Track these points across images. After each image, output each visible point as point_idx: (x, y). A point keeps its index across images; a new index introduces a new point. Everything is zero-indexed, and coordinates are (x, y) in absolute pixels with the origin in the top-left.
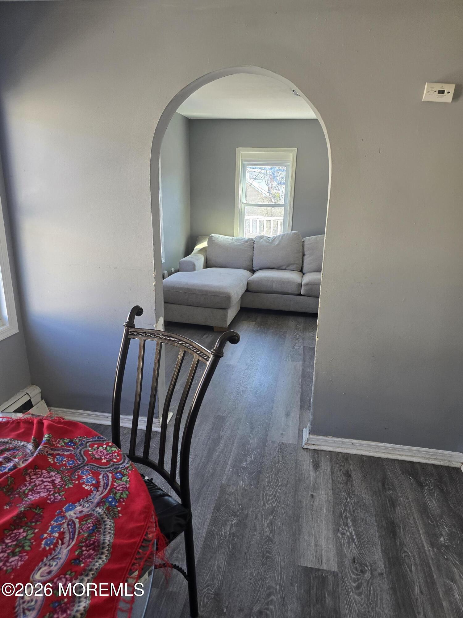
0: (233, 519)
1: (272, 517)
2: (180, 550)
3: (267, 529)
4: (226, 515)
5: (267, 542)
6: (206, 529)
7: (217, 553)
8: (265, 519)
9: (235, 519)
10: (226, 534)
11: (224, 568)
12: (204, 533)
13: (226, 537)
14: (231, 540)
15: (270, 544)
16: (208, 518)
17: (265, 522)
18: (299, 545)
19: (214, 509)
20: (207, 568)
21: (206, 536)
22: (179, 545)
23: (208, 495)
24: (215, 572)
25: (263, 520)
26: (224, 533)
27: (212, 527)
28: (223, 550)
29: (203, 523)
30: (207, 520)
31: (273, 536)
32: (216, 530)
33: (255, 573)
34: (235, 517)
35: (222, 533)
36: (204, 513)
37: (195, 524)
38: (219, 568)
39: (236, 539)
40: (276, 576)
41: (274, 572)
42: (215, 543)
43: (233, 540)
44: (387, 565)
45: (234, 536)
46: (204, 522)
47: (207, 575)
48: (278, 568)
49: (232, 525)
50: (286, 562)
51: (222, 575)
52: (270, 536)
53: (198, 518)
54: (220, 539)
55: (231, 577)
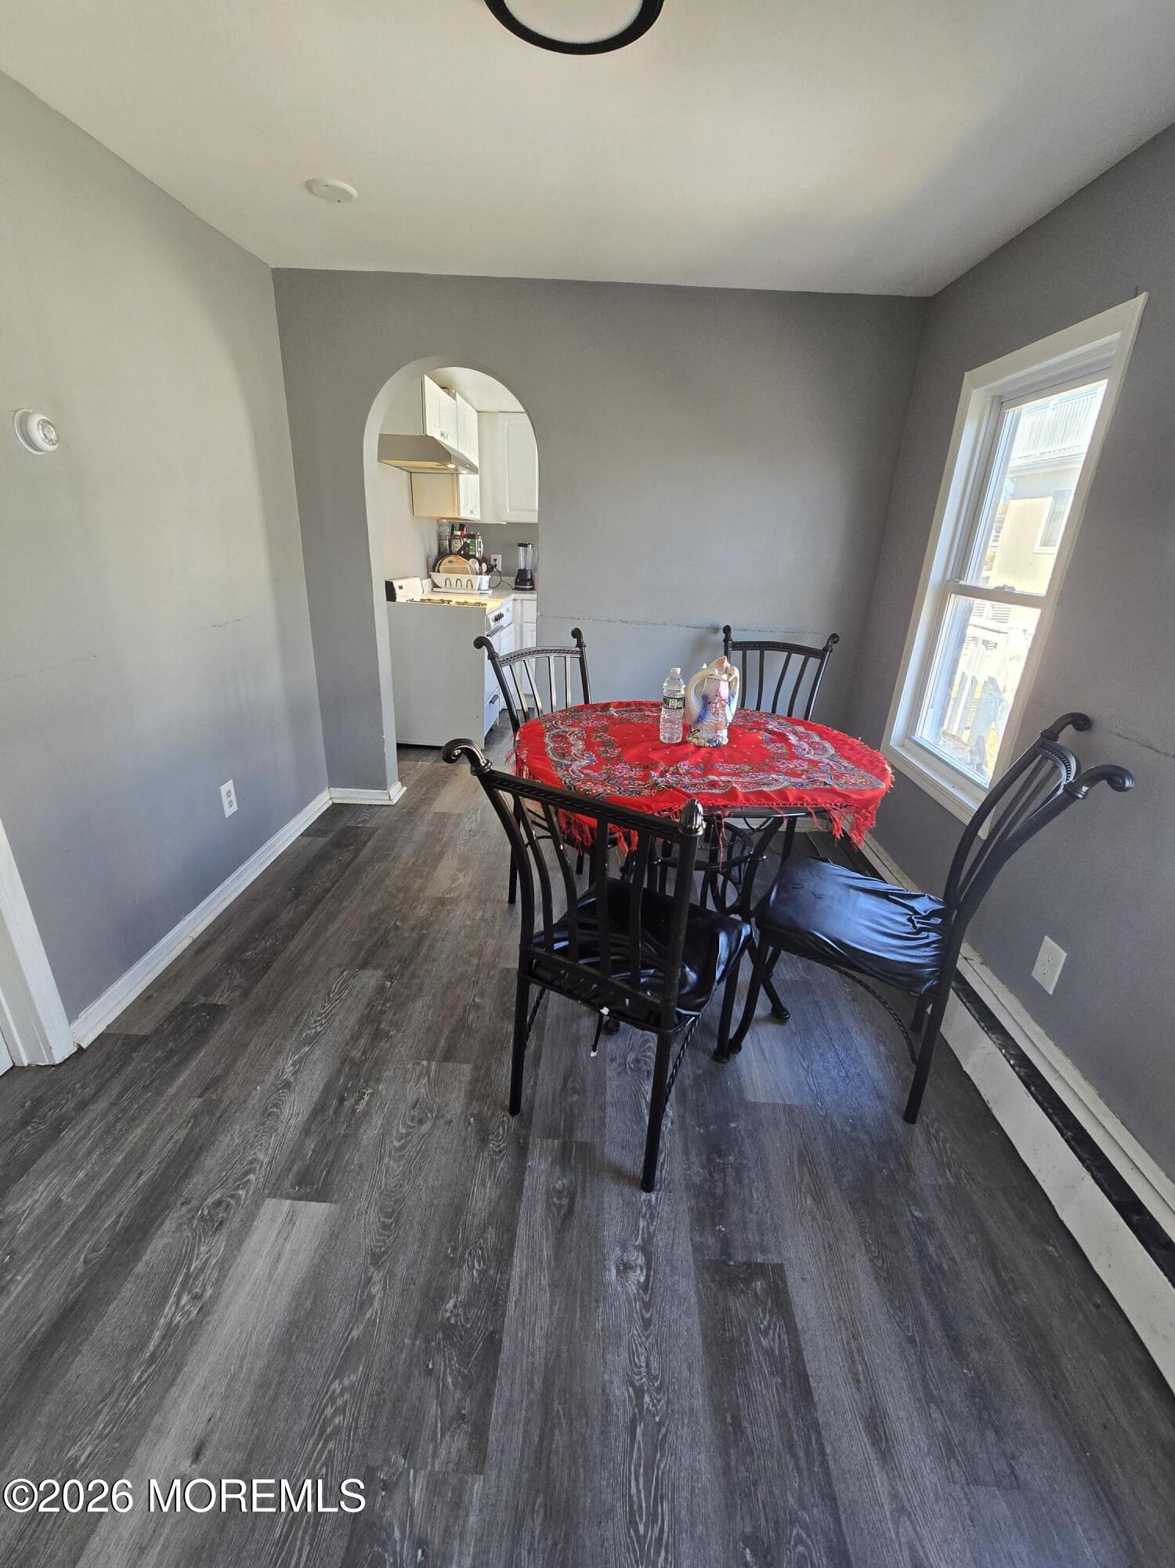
0: (452, 1312)
1: (355, 1333)
2: (559, 1212)
3: (374, 1290)
4: (469, 1326)
5: (384, 1252)
6: (513, 1273)
7: (487, 1215)
8: (374, 1325)
9: (448, 1314)
10: (470, 1264)
11: (475, 1185)
12: (516, 1261)
13: (470, 1254)
14: (460, 1249)
15: (377, 1247)
16: (513, 1307)
17: (376, 1313)
18: (315, 1251)
19: (501, 1341)
20: (504, 1180)
21: (513, 1251)
22: (562, 1224)
23: (522, 1401)
24: (490, 1176)
25: (378, 1321)
26: (474, 1267)
27: (501, 1279)
28: (476, 1222)
29: (523, 1290)
30: (515, 1302)
31: (366, 1271)
32: (492, 1272)
33: (420, 1180)
34: (449, 1318)
35: (479, 1265)
36: (524, 1327)
37: (540, 1284)
38: (483, 1184)
39: (449, 1251)
40: (384, 1179)
41: (386, 1186)
42: (491, 1235)
43: (454, 1249)
44: (158, 1223)
45: (453, 1260)
46: (520, 1293)
47: (503, 1169)
48: (376, 1195)
49: (457, 1291)
50: (358, 1207)
51: (477, 1171)
52: (372, 1269)
53: (537, 1305)
54: (482, 1248)
55: (462, 1169)
